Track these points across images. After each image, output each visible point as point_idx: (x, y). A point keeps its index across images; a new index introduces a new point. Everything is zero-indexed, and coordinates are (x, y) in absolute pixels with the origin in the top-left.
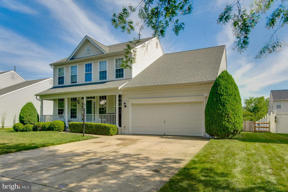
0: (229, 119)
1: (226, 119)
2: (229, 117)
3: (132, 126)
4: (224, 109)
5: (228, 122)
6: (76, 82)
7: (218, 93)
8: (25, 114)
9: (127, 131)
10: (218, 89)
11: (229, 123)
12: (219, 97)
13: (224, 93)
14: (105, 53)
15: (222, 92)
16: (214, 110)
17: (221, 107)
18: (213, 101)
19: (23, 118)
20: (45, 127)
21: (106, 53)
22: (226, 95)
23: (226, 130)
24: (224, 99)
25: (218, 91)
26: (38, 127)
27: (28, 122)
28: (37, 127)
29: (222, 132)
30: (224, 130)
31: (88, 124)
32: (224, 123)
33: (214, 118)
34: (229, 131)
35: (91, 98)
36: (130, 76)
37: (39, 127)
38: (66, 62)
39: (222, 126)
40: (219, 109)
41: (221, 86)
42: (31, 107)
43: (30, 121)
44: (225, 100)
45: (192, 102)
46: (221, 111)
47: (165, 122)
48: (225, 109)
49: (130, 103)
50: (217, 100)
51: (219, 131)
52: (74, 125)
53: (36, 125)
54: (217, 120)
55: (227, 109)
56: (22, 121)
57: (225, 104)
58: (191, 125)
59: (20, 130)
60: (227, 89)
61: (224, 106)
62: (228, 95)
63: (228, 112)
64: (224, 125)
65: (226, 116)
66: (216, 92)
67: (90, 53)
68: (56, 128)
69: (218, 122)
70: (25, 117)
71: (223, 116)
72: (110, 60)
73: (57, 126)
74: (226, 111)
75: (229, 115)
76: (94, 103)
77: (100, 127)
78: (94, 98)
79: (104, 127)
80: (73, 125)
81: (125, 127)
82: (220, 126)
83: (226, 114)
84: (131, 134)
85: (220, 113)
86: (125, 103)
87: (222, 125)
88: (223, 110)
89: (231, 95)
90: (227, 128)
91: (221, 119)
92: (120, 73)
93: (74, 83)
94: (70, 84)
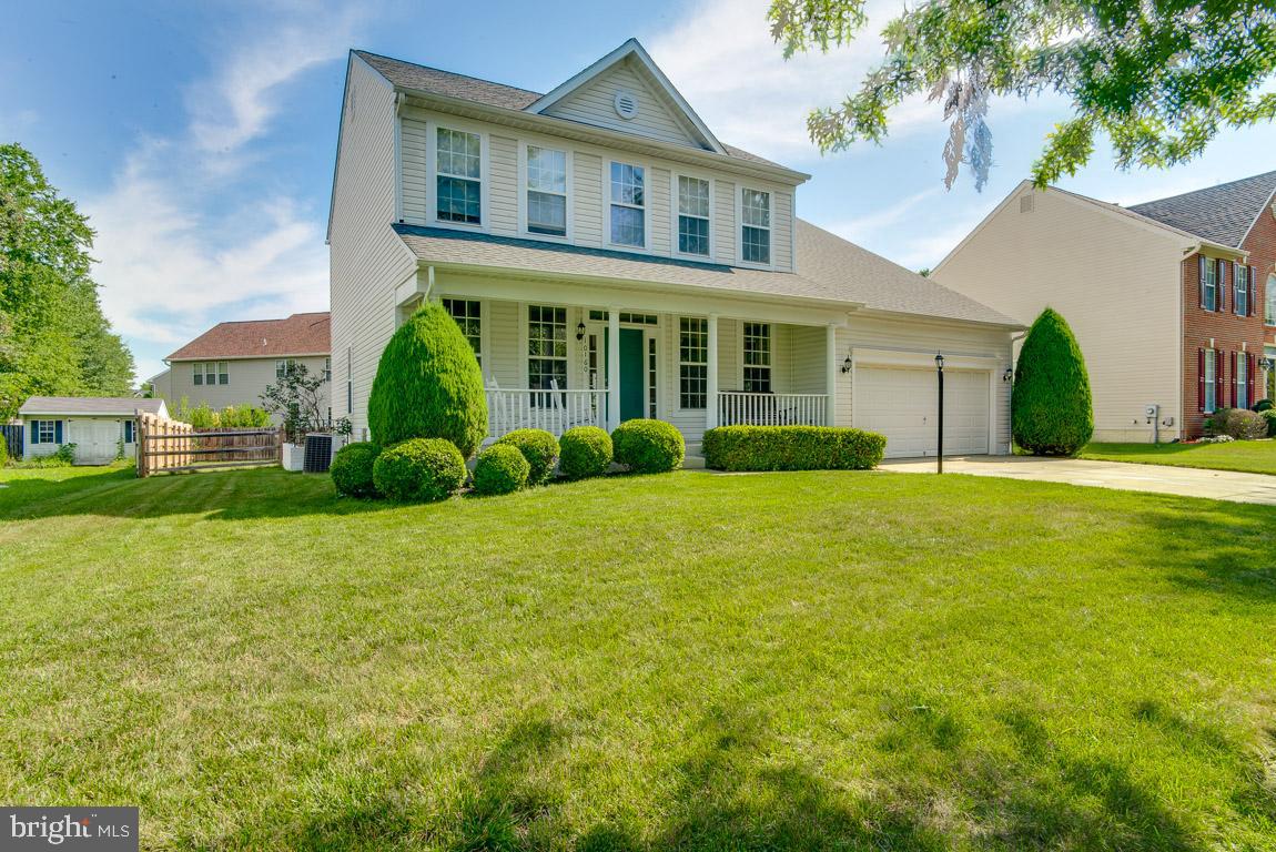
6: (562, 233)
14: (720, 152)
35: (638, 319)
36: (790, 265)
38: (522, 115)
47: (925, 419)
49: (855, 359)
67: (634, 120)
72: (723, 185)
76: (652, 342)
78: (652, 320)
86: (848, 361)
92: (756, 244)
93: (545, 234)
94: (523, 233)
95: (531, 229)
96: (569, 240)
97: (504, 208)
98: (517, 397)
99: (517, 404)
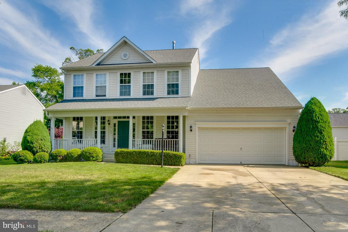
0: (326, 147)
1: (324, 146)
2: (327, 145)
3: (199, 154)
4: (321, 136)
5: (325, 149)
6: (105, 96)
7: (314, 120)
8: (34, 137)
9: (194, 160)
10: (313, 115)
11: (327, 150)
12: (316, 124)
13: (321, 121)
14: (154, 62)
15: (317, 118)
16: (311, 137)
17: (318, 134)
18: (309, 128)
19: (32, 143)
20: (72, 156)
21: (156, 63)
22: (322, 122)
23: (324, 158)
24: (320, 126)
25: (313, 118)
26: (58, 156)
27: (39, 149)
28: (56, 156)
29: (320, 159)
30: (322, 158)
31: (148, 152)
32: (322, 150)
33: (311, 145)
34: (327, 158)
36: (188, 94)
37: (60, 156)
38: (91, 67)
39: (320, 154)
40: (316, 136)
41: (315, 113)
42: (42, 127)
43: (42, 147)
44: (322, 127)
45: (272, 128)
46: (319, 138)
47: (241, 149)
48: (323, 136)
49: (197, 126)
50: (313, 127)
51: (317, 159)
52: (125, 153)
53: (56, 154)
54: (315, 147)
55: (324, 136)
56: (30, 148)
57: (322, 131)
58: (271, 153)
59: (28, 161)
60: (322, 116)
61: (321, 133)
62: (324, 122)
63: (325, 139)
64: (322, 152)
65: (324, 143)
66: (312, 119)
67: (128, 59)
68: (93, 157)
69: (316, 150)
70: (35, 142)
71: (320, 143)
72: (159, 72)
73: (94, 155)
74: (324, 138)
75: (327, 142)
76: (134, 124)
77: (167, 155)
79: (173, 155)
80: (122, 154)
81: (190, 155)
82: (318, 154)
83: (324, 141)
84: (198, 163)
85: (318, 140)
86: (191, 127)
87: (321, 152)
88: (321, 138)
89: (326, 122)
90: (325, 155)
91: (319, 146)
92: (173, 89)
93: (101, 97)
94: (94, 97)
95: (97, 96)
96: (107, 97)
97: (89, 92)
98: (89, 141)
99: (89, 143)
